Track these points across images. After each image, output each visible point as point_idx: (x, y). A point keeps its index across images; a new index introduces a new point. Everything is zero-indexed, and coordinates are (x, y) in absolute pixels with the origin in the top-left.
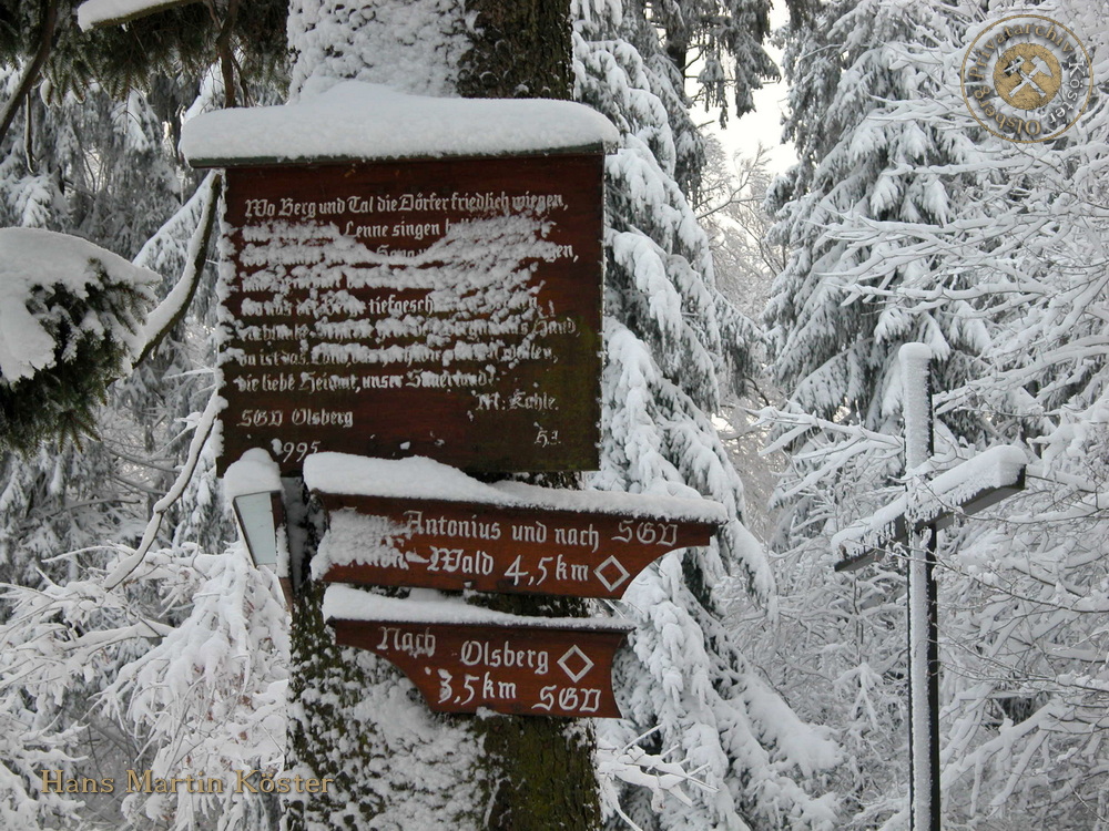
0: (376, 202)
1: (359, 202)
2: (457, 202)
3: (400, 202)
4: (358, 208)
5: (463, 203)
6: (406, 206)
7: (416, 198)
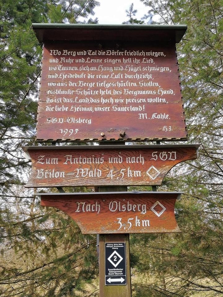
0: (97, 52)
1: (91, 52)
2: (126, 53)
3: (106, 53)
4: (91, 54)
5: (129, 54)
6: (108, 54)
7: (112, 51)
